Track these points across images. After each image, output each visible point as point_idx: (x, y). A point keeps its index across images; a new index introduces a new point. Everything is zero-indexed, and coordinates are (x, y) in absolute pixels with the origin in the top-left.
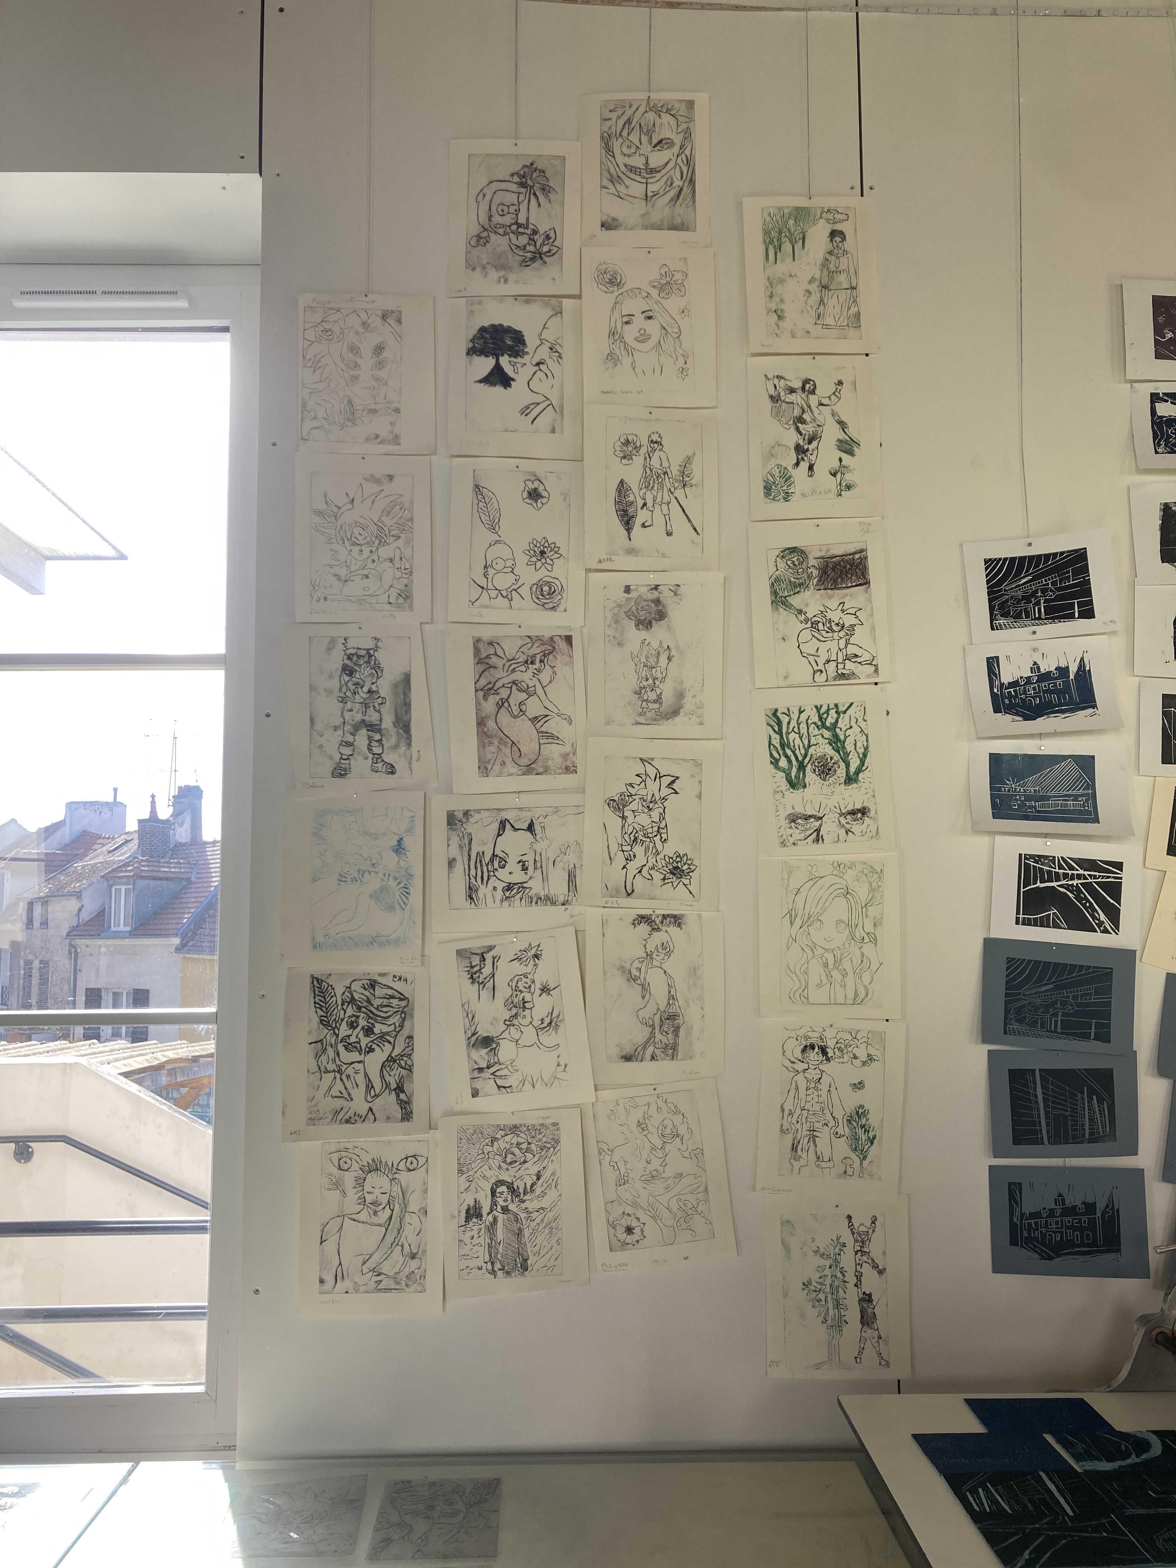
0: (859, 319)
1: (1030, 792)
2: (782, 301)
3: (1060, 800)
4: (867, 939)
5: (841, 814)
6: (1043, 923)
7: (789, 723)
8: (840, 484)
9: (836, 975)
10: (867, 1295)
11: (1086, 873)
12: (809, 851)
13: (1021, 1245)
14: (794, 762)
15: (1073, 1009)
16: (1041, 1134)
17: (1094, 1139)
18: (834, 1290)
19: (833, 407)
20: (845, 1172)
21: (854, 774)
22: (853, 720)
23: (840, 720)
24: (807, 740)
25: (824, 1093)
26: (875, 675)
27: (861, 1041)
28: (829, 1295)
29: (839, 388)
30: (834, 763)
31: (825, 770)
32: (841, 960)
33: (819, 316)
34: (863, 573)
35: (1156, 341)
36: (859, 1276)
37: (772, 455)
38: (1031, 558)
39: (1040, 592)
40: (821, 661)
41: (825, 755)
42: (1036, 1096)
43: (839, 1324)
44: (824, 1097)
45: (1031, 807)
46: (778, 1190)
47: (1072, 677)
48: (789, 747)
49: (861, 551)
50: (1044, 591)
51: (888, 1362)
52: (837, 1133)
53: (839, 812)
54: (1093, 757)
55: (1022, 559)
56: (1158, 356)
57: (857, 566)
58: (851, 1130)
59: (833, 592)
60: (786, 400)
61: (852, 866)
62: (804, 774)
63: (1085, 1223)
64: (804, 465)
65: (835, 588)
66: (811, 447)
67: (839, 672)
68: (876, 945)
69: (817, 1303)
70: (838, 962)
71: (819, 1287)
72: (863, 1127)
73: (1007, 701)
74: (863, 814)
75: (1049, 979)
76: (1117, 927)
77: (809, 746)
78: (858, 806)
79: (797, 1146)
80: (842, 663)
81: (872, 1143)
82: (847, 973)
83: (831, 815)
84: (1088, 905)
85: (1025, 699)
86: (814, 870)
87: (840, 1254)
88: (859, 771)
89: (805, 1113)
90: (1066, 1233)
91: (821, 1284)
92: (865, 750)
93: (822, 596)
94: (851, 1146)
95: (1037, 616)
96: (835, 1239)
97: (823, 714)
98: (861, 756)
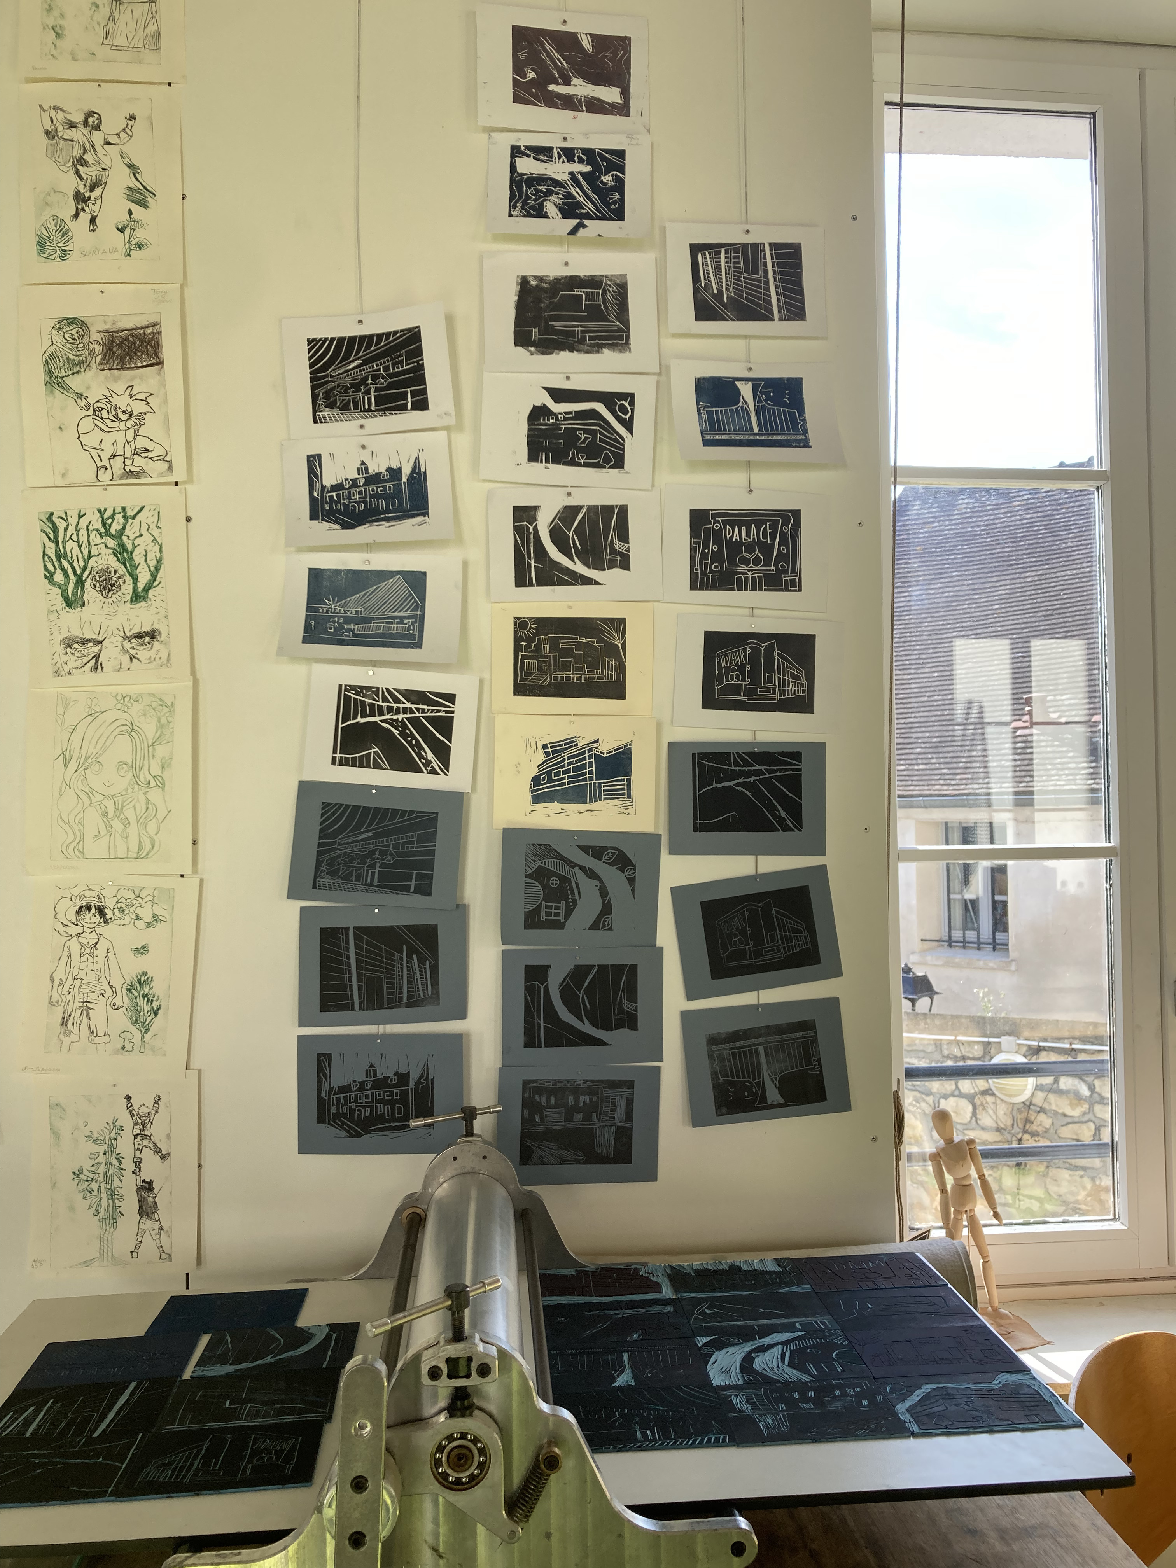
0: (158, 40)
1: (351, 613)
2: (62, 16)
3: (383, 623)
4: (153, 784)
5: (125, 638)
6: (363, 763)
7: (66, 530)
8: (129, 242)
9: (117, 825)
10: (147, 1183)
11: (413, 706)
12: (87, 679)
13: (329, 1121)
14: (72, 576)
15: (393, 859)
16: (352, 999)
17: (414, 1002)
18: (108, 1178)
19: (121, 147)
20: (124, 1048)
21: (143, 590)
22: (144, 527)
23: (127, 526)
24: (87, 550)
25: (100, 960)
26: (169, 473)
27: (145, 900)
28: (103, 1185)
29: (131, 123)
30: (119, 578)
31: (107, 586)
32: (122, 809)
33: (107, 34)
34: (155, 351)
35: (515, 81)
36: (138, 1163)
37: (47, 204)
38: (362, 338)
39: (370, 379)
40: (106, 456)
41: (108, 568)
42: (348, 958)
43: (114, 1216)
44: (101, 964)
45: (349, 630)
46: (43, 1070)
47: (404, 479)
48: (65, 557)
49: (154, 325)
50: (375, 378)
51: (169, 1255)
52: (114, 1004)
53: (123, 634)
54: (425, 574)
55: (352, 339)
56: (517, 99)
57: (149, 343)
58: (131, 1000)
59: (119, 372)
60: (64, 137)
61: (138, 698)
62: (83, 590)
63: (397, 1096)
64: (85, 217)
65: (122, 369)
66: (93, 195)
67: (127, 470)
68: (163, 790)
69: (89, 1194)
70: (119, 810)
71: (91, 1176)
72: (145, 996)
73: (327, 507)
74: (152, 638)
75: (370, 825)
76: (447, 768)
77: (89, 557)
78: (147, 628)
79: (67, 1020)
80: (130, 459)
81: (156, 1014)
82: (129, 823)
83: (113, 639)
84: (414, 742)
85: (348, 505)
86: (93, 704)
87: (116, 1139)
88: (149, 587)
89: (78, 982)
90: (377, 1107)
91: (93, 1172)
92: (158, 562)
93: (106, 378)
94: (131, 1018)
95: (367, 407)
96: (111, 1122)
97: (108, 519)
98: (152, 569)
